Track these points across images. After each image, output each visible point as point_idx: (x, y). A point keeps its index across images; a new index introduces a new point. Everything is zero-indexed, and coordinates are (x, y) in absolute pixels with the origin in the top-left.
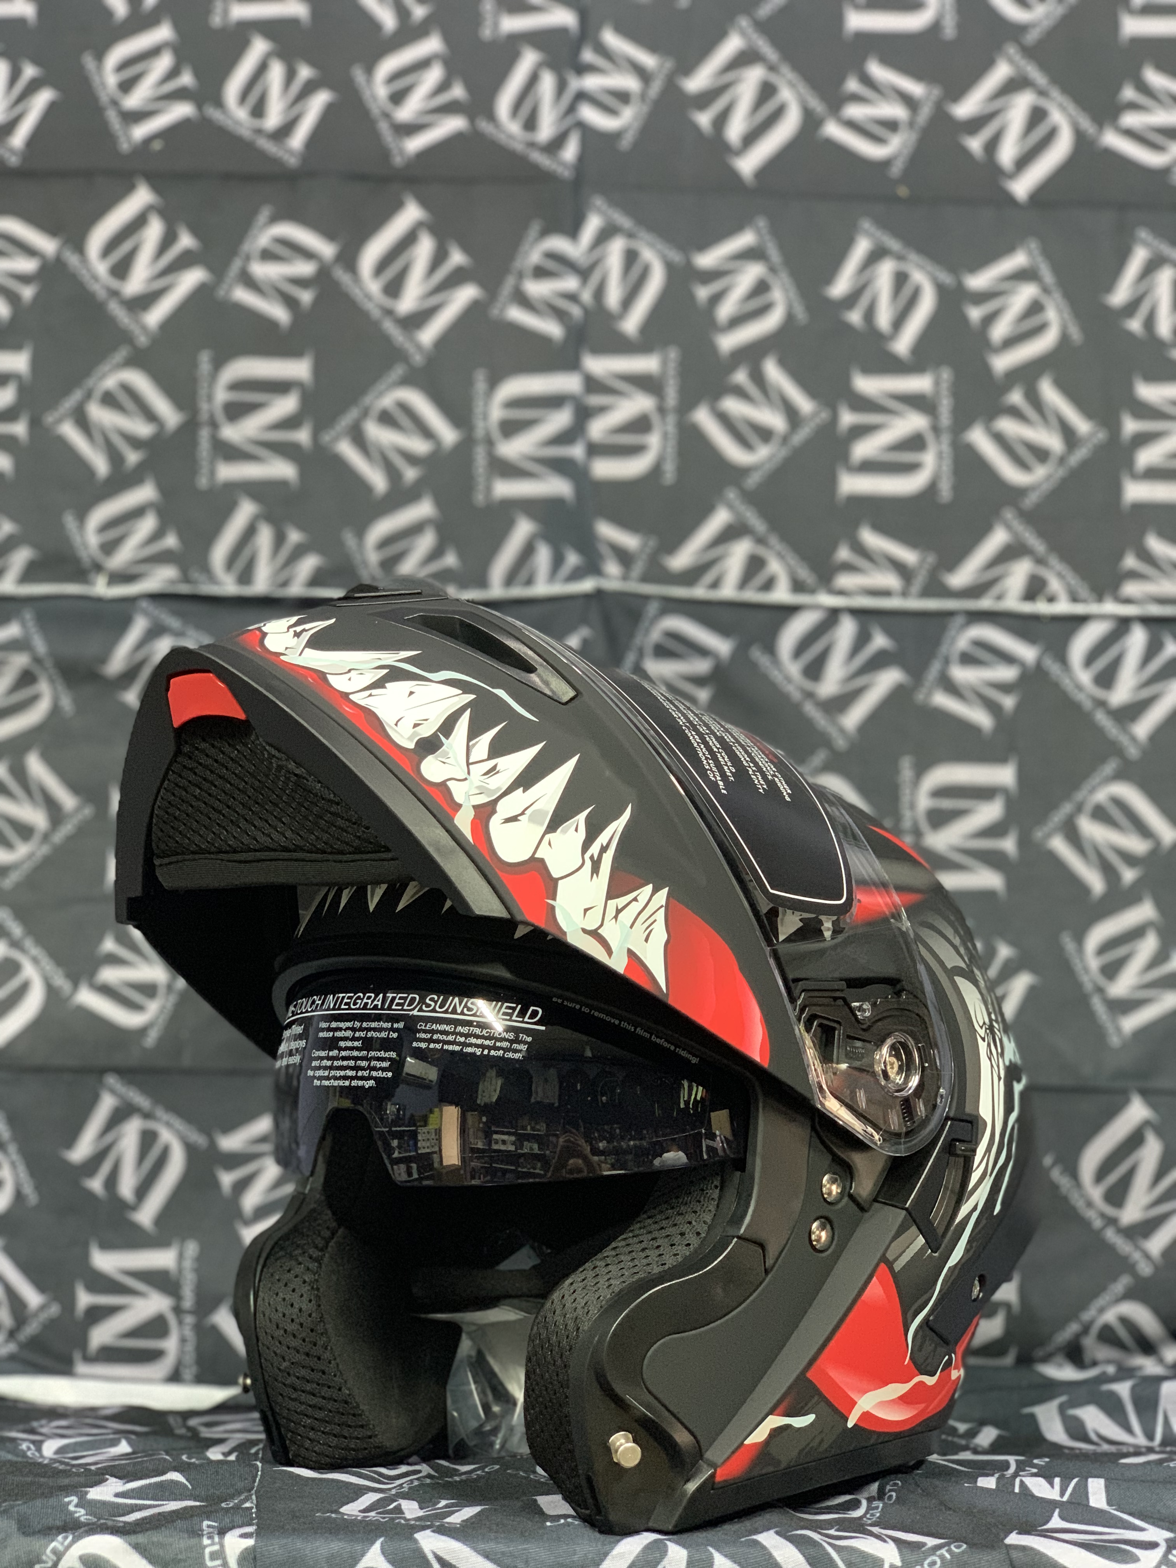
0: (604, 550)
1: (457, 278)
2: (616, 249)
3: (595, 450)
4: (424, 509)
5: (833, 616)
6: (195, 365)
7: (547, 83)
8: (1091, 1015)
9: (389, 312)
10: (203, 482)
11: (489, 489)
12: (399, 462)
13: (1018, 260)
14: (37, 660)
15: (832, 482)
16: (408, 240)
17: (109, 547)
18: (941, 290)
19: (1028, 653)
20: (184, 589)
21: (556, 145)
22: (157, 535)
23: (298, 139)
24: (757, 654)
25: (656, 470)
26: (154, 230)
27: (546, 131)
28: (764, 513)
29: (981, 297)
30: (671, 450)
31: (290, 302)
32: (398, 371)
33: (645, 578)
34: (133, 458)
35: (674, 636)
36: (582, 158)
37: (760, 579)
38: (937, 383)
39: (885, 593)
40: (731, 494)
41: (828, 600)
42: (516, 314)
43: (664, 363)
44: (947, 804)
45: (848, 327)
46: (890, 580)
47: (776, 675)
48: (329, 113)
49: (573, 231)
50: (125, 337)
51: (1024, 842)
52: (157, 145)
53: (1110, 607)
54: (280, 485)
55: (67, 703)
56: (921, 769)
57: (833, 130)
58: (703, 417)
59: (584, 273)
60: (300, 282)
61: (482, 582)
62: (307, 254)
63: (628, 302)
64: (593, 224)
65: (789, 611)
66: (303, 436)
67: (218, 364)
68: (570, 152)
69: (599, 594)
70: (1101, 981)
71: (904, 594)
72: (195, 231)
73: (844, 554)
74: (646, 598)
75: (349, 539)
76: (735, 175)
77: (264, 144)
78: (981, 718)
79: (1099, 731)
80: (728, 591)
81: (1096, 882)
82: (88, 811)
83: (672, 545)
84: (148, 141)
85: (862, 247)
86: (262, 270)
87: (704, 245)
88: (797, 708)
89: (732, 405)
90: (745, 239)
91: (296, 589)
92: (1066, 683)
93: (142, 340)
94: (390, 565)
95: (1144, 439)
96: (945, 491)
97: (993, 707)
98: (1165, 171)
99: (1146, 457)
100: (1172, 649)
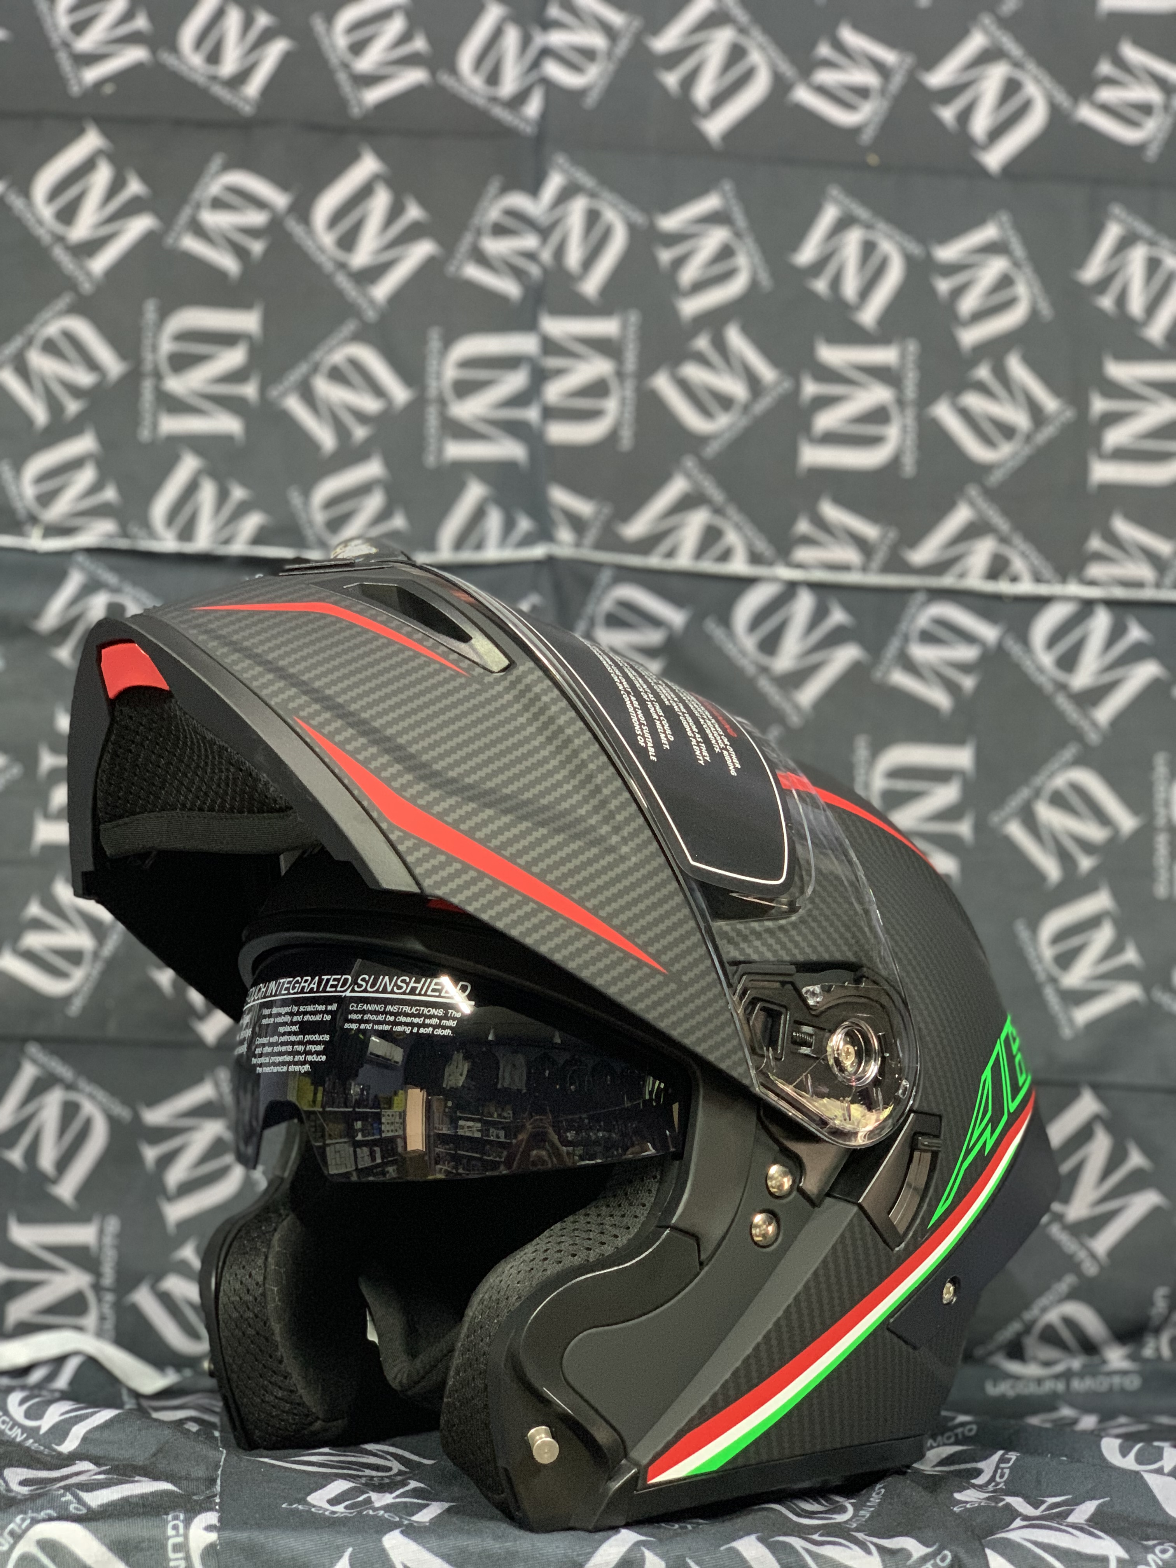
0: (558, 517)
1: (413, 233)
2: (578, 208)
3: (550, 413)
4: (373, 469)
5: (791, 589)
6: (139, 313)
7: (512, 37)
8: (1043, 1005)
9: (342, 266)
10: (145, 434)
11: (440, 451)
12: (349, 420)
13: (989, 233)
15: (794, 453)
16: (365, 192)
17: (46, 499)
18: (910, 261)
19: (989, 633)
20: (123, 544)
21: (519, 99)
22: (95, 488)
23: (253, 87)
24: (712, 627)
25: (613, 436)
26: (103, 176)
27: (509, 86)
28: (722, 483)
29: (950, 270)
30: (628, 416)
31: (241, 252)
32: (350, 326)
33: (599, 546)
34: (73, 407)
35: (627, 606)
36: (545, 115)
37: (717, 550)
38: (903, 356)
39: (845, 568)
40: (690, 463)
41: (785, 573)
42: (473, 272)
43: (624, 326)
44: (901, 785)
45: (814, 296)
46: (850, 555)
47: (730, 649)
48: (286, 62)
49: (534, 189)
50: (70, 284)
51: (980, 827)
52: (108, 89)
53: (1074, 589)
54: (224, 440)
56: (877, 749)
57: (803, 95)
58: (662, 383)
59: (544, 232)
60: (252, 232)
61: (431, 545)
62: (259, 204)
63: (588, 262)
64: (554, 183)
65: (745, 583)
66: (250, 390)
67: (164, 313)
68: (533, 108)
69: (550, 561)
70: (1055, 971)
71: (865, 569)
72: (144, 177)
73: (803, 526)
74: (599, 566)
75: (295, 498)
76: (701, 137)
77: (219, 91)
78: (940, 698)
79: (1060, 716)
80: (684, 561)
81: (1052, 869)
82: (16, 771)
83: (627, 513)
84: (99, 84)
85: (829, 215)
86: (211, 219)
87: (668, 206)
88: (751, 683)
89: (693, 372)
90: (711, 203)
91: (239, 547)
92: (1028, 665)
93: (87, 287)
94: (335, 524)
95: (1112, 419)
96: (909, 466)
97: (952, 688)
98: (1140, 148)
99: (1115, 437)
100: (1136, 633)
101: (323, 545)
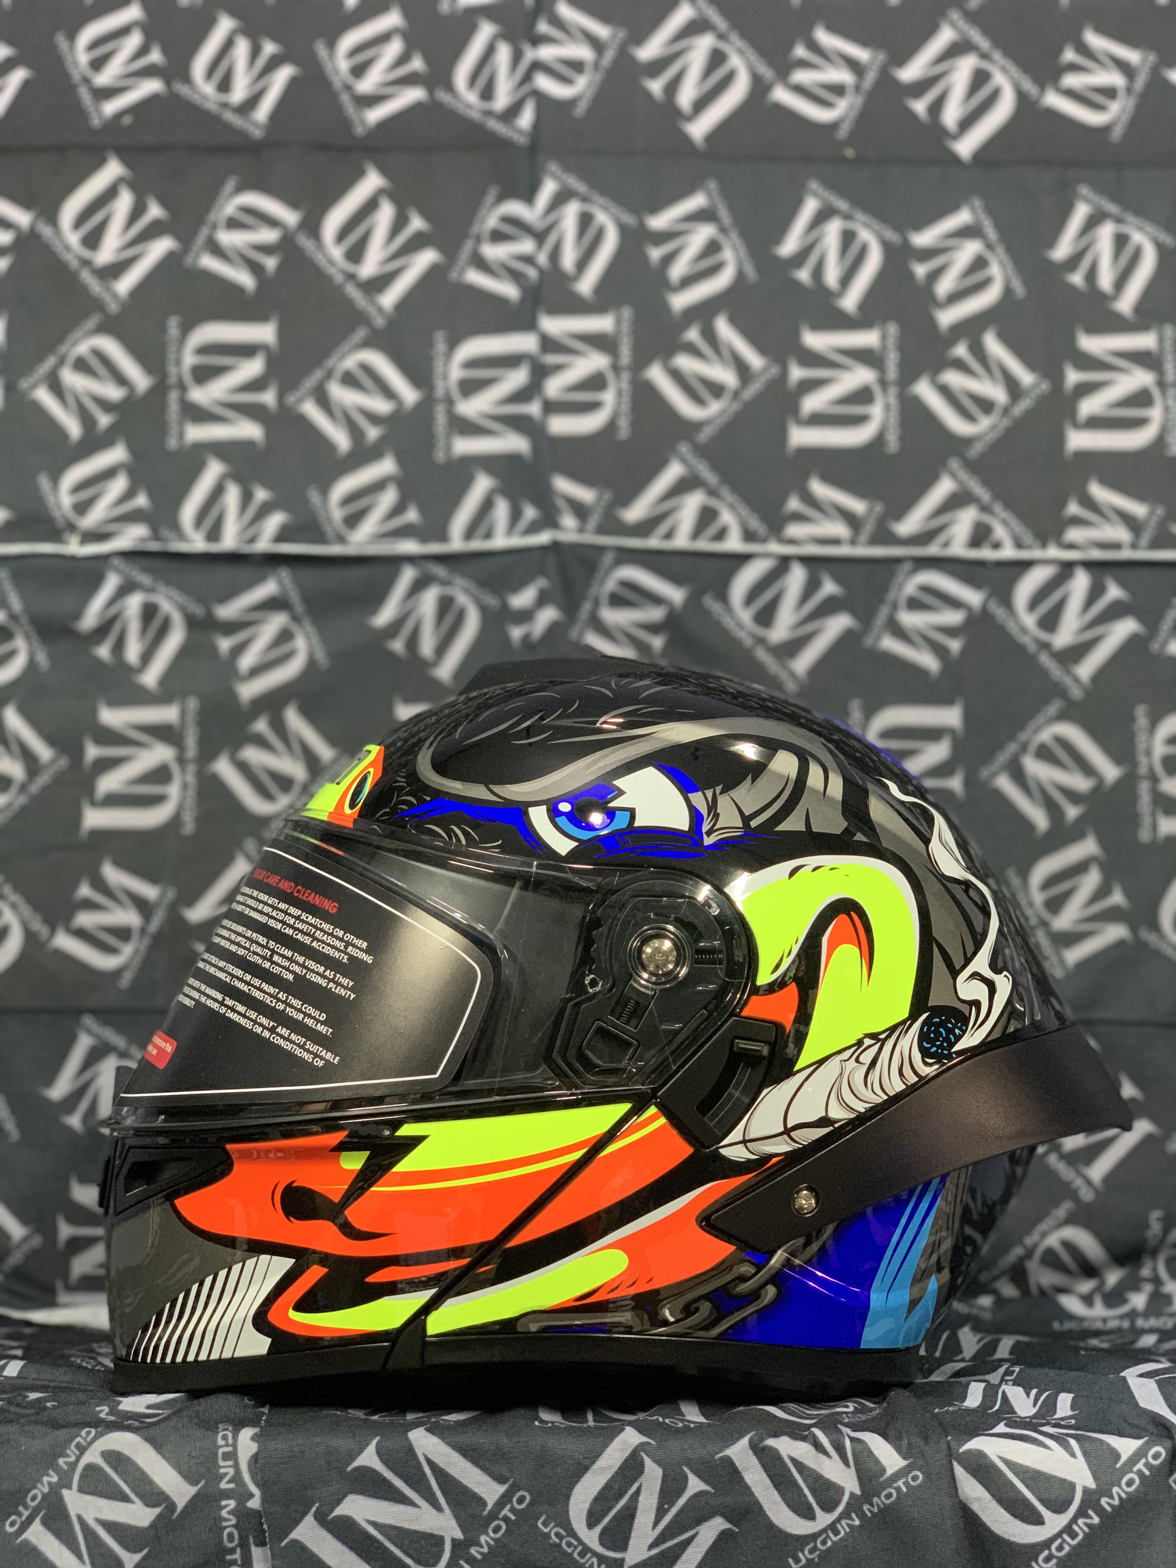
0: (561, 503)
1: (416, 243)
2: (571, 212)
3: (551, 407)
4: (386, 466)
5: (784, 563)
6: (163, 329)
7: (503, 53)
9: (351, 277)
10: (172, 443)
11: (448, 447)
12: (362, 422)
13: (962, 217)
14: (13, 617)
15: (783, 435)
16: (370, 206)
17: (82, 508)
18: (887, 248)
19: (973, 597)
20: (154, 546)
21: (512, 112)
22: (128, 495)
23: (263, 112)
24: (710, 602)
25: (611, 426)
26: (124, 202)
27: (502, 100)
28: (715, 467)
29: (926, 254)
30: (625, 407)
31: (255, 268)
32: (361, 333)
33: (601, 530)
34: (104, 420)
35: (629, 585)
36: (537, 125)
37: (713, 529)
38: (884, 338)
39: (835, 541)
40: (684, 448)
41: (778, 548)
42: (475, 277)
43: (618, 322)
45: (798, 284)
46: (839, 529)
47: (728, 622)
48: (292, 87)
49: (529, 196)
50: (98, 305)
51: (969, 782)
52: (127, 120)
53: (1053, 552)
54: (247, 445)
55: (42, 658)
56: (870, 711)
57: (781, 95)
58: (656, 374)
59: (540, 237)
60: (265, 249)
61: (443, 536)
62: (272, 222)
63: (582, 264)
64: (548, 189)
65: (740, 559)
66: (268, 398)
67: (187, 328)
68: (526, 119)
69: (555, 546)
70: (1046, 915)
71: (853, 542)
72: (163, 202)
73: (794, 504)
74: (602, 549)
75: (314, 497)
76: (686, 139)
77: (230, 117)
78: (929, 661)
79: (1044, 673)
80: (682, 541)
81: (1040, 819)
82: (63, 762)
83: (627, 498)
84: (118, 116)
85: (810, 207)
86: (227, 238)
87: (657, 206)
88: (748, 654)
89: (685, 362)
90: (697, 201)
91: (263, 545)
92: (1011, 627)
93: (113, 307)
94: (353, 521)
95: (1086, 389)
96: (893, 443)
97: (940, 651)
98: (1105, 130)
99: (1088, 407)
100: (1114, 592)
101: (342, 540)
